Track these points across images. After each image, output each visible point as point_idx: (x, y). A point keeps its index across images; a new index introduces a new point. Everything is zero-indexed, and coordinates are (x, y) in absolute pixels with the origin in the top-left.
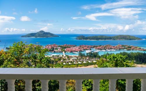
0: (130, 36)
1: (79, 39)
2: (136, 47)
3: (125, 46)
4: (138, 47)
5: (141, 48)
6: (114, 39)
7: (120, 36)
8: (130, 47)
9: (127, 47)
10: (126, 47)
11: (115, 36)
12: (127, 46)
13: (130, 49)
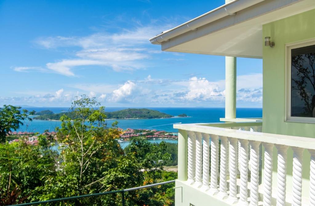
0: (148, 111)
1: (42, 119)
2: (164, 133)
3: (141, 132)
4: (167, 133)
5: (172, 135)
6: (118, 118)
7: (130, 110)
8: (152, 134)
9: (145, 133)
10: (143, 133)
11: (119, 112)
12: (144, 131)
13: (151, 136)
